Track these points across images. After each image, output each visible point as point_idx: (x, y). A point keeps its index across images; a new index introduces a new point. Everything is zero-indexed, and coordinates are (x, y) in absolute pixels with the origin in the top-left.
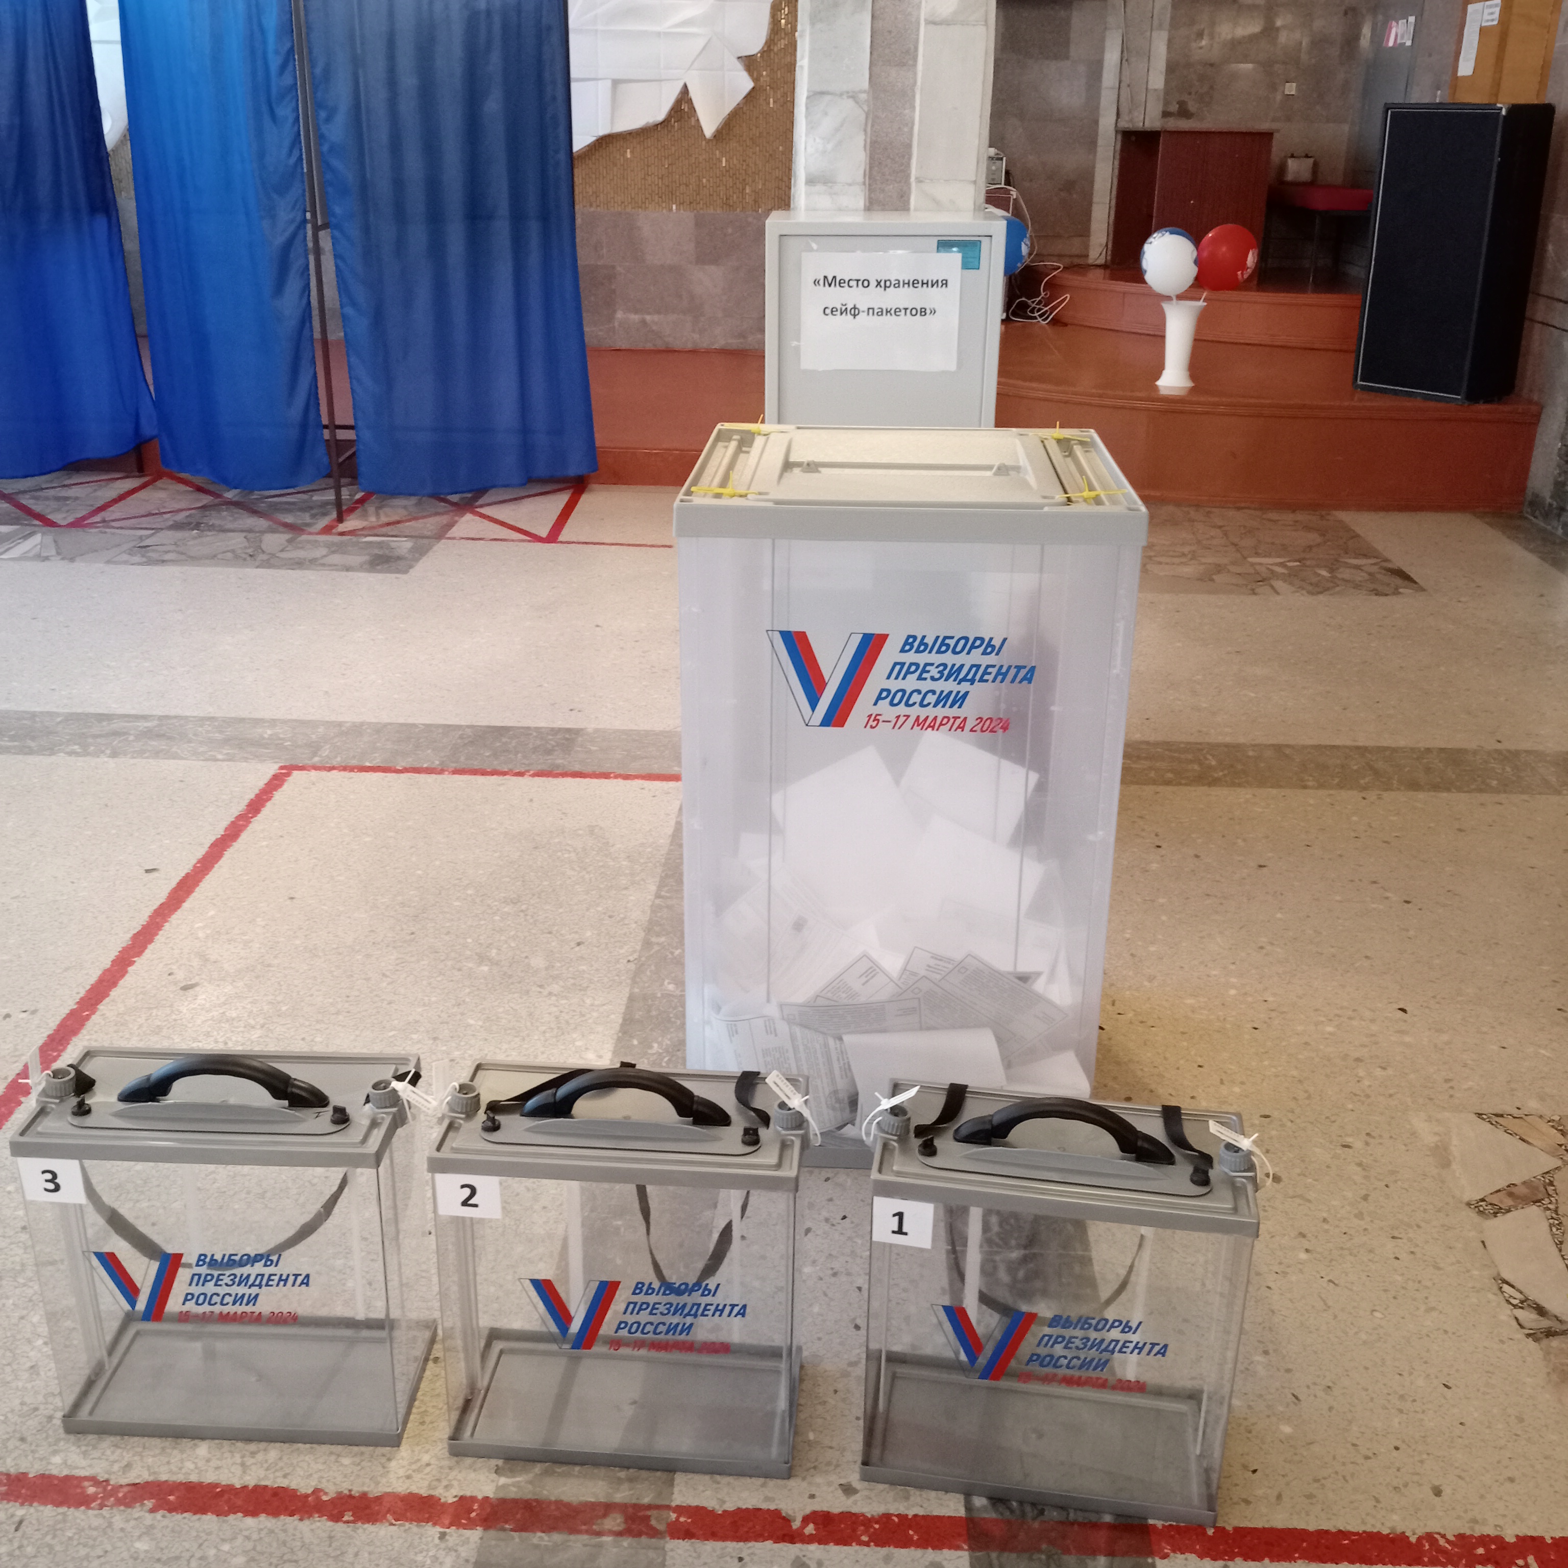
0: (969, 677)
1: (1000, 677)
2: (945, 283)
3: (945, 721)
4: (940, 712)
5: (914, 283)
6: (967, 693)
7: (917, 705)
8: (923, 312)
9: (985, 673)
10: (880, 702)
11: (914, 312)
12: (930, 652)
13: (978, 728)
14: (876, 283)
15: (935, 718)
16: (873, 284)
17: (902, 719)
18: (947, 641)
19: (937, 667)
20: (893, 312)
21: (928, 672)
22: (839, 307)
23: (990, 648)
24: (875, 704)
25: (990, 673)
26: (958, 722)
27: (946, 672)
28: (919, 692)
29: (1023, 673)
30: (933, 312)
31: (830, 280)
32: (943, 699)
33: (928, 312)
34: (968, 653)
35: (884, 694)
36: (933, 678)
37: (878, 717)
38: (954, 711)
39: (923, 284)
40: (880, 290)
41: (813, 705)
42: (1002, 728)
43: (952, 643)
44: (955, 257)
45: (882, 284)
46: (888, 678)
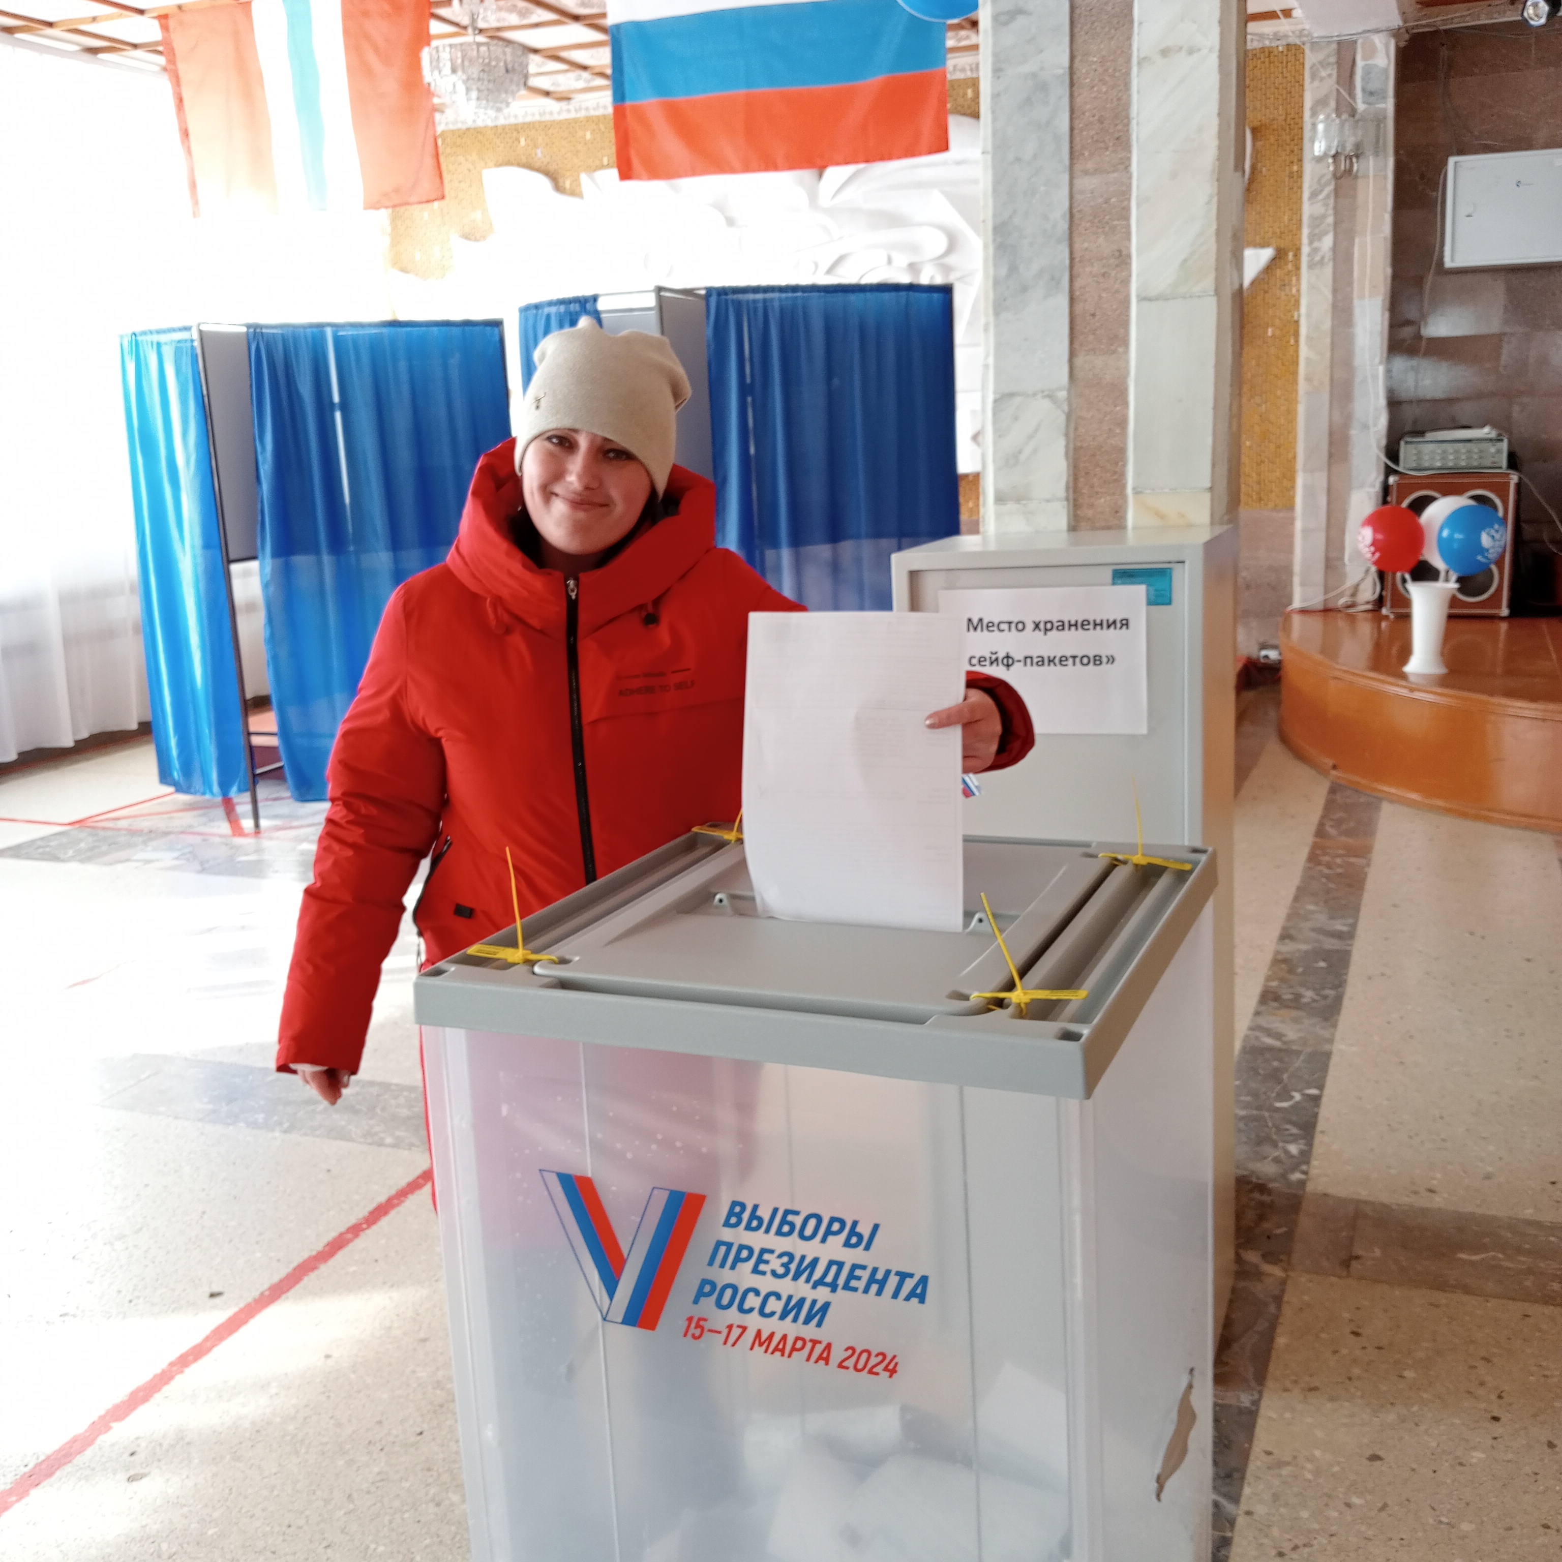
0: (829, 1279)
1: (874, 1288)
2: (1125, 623)
3: (799, 1344)
4: (790, 1328)
5: (1084, 625)
6: (826, 1305)
7: (756, 1312)
8: (1097, 660)
9: (851, 1276)
10: (703, 1300)
11: (1085, 660)
12: (767, 1231)
13: (850, 1363)
14: (1033, 626)
15: (784, 1338)
16: (1030, 626)
17: (736, 1332)
18: (790, 1218)
19: (780, 1256)
20: (1057, 661)
21: (767, 1262)
22: (988, 655)
23: (854, 1239)
24: (696, 1301)
25: (859, 1278)
26: (819, 1349)
27: (793, 1267)
28: (757, 1293)
29: (909, 1284)
30: (1111, 660)
31: (975, 621)
32: (792, 1309)
33: (1104, 660)
34: (824, 1240)
35: (707, 1288)
36: (774, 1273)
37: (702, 1323)
38: (810, 1331)
39: (1095, 625)
40: (1039, 634)
41: (611, 1288)
42: (886, 1369)
43: (798, 1221)
44: (1139, 591)
45: (1042, 626)
46: (711, 1263)
